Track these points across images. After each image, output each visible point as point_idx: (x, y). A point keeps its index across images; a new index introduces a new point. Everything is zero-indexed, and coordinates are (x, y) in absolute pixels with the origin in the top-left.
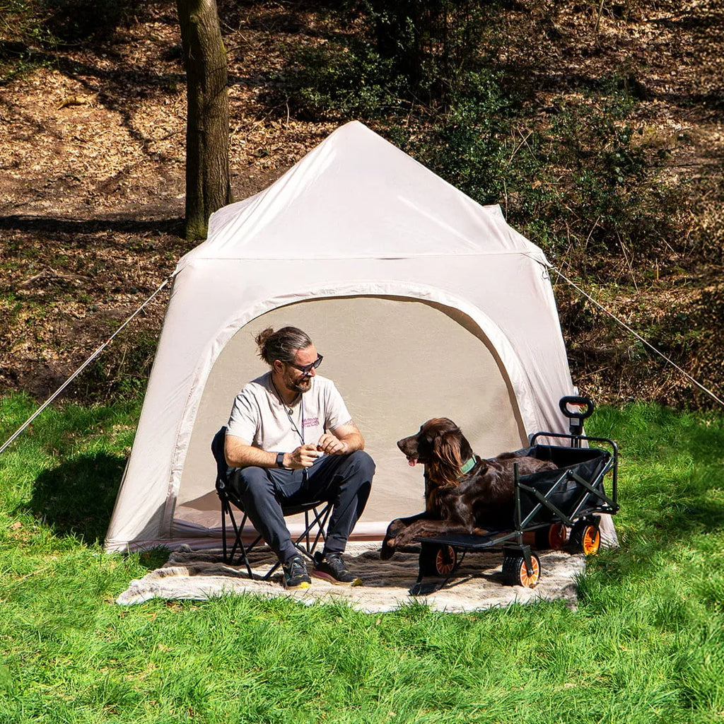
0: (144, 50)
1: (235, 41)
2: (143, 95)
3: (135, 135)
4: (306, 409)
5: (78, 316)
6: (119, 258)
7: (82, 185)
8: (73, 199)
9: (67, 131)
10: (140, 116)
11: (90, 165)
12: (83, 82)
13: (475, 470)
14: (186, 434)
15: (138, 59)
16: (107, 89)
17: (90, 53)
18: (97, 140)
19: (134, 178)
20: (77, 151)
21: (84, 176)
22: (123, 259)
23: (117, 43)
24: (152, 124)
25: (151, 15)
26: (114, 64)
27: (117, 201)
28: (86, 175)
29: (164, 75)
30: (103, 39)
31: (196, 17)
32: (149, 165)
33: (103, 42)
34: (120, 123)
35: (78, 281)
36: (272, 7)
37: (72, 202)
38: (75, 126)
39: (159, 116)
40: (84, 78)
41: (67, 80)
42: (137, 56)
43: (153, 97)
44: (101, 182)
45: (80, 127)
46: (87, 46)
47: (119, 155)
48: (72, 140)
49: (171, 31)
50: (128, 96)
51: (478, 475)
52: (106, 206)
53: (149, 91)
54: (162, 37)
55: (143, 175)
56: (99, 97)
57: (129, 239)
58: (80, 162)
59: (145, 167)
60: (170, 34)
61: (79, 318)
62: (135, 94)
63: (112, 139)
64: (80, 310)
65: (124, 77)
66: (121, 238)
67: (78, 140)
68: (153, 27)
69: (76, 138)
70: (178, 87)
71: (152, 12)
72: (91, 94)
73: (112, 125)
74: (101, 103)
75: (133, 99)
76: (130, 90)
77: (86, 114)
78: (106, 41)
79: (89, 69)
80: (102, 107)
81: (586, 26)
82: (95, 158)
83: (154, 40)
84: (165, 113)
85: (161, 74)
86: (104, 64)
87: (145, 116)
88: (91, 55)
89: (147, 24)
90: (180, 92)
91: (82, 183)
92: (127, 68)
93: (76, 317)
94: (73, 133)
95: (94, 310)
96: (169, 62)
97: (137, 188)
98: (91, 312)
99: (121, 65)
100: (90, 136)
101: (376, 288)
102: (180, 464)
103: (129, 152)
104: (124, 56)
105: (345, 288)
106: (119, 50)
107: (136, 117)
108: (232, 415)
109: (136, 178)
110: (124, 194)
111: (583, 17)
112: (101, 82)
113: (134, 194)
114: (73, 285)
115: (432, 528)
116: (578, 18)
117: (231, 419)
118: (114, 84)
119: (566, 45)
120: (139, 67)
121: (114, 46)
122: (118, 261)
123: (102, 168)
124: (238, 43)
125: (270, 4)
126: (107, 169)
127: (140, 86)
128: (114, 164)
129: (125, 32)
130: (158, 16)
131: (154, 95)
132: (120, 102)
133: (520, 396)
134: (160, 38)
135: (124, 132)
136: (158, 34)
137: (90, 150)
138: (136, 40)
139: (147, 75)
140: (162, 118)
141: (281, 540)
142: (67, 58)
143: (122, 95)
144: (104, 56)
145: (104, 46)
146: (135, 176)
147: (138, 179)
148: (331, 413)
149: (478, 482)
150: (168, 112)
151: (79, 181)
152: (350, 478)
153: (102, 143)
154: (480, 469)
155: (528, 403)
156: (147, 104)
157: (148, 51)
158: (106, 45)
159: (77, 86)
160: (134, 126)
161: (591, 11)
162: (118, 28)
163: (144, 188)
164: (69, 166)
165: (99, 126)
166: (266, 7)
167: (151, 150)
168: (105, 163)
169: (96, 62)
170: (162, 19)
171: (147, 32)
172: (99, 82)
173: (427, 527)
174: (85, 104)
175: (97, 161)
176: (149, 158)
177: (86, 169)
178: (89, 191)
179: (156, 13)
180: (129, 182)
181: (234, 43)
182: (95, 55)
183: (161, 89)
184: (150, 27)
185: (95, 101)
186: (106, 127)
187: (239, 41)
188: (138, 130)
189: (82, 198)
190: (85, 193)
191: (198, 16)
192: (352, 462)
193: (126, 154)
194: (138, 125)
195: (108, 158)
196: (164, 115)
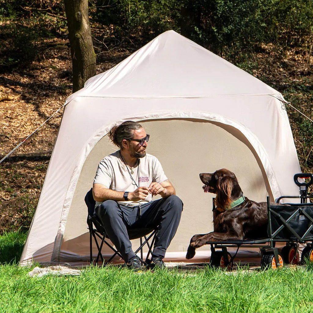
0: (48, 73)
1: (101, 68)
2: (47, 96)
3: (41, 115)
4: (141, 172)
5: (5, 199)
6: (30, 173)
7: (10, 141)
8: (4, 148)
9: (2, 114)
10: (45, 106)
11: (15, 130)
12: (12, 89)
13: (244, 204)
14: (69, 199)
15: (44, 77)
16: (26, 93)
17: (17, 75)
18: (19, 117)
19: (40, 137)
20: (8, 123)
21: (11, 136)
22: (33, 174)
23: (33, 69)
24: (52, 110)
25: (53, 55)
26: (31, 80)
27: (30, 149)
28: (12, 135)
29: (59, 86)
30: (25, 67)
31: (78, 35)
32: (49, 130)
33: (25, 69)
34: (33, 109)
35: (5, 182)
36: (122, 51)
37: (3, 149)
38: (7, 111)
39: (56, 106)
40: (13, 87)
41: (3, 88)
42: (44, 76)
43: (52, 96)
44: (21, 139)
45: (10, 112)
46: (16, 71)
47: (32, 125)
48: (5, 118)
49: (64, 63)
50: (38, 96)
51: (246, 207)
52: (24, 151)
53: (50, 94)
54: (58, 67)
55: (46, 135)
56: (22, 97)
57: (36, 165)
58: (9, 129)
59: (47, 131)
60: (63, 65)
61: (5, 200)
62: (42, 95)
63: (28, 117)
64: (7, 196)
65: (36, 87)
66: (31, 164)
67: (8, 118)
68: (53, 61)
69: (7, 117)
70: (67, 91)
71: (53, 54)
72: (17, 95)
73: (29, 110)
74: (22, 100)
75: (41, 97)
76: (40, 93)
77: (13, 105)
78: (26, 68)
79: (16, 82)
80: (23, 101)
81: (302, 61)
82: (18, 127)
83: (54, 68)
84: (59, 104)
85: (58, 85)
86: (25, 80)
87: (47, 106)
88: (17, 76)
89: (50, 60)
90: (68, 94)
91: (10, 139)
92: (38, 82)
93: (4, 199)
94: (6, 115)
95: (15, 196)
96: (62, 79)
97: (42, 141)
98: (13, 197)
99: (35, 81)
100: (16, 116)
101: (184, 114)
102: (65, 217)
103: (38, 124)
104: (36, 76)
105: (165, 114)
106: (34, 73)
107: (43, 107)
108: (97, 173)
109: (41, 136)
110: (34, 145)
111: (301, 56)
112: (23, 89)
113: (40, 145)
114: (3, 184)
115: (218, 237)
116: (297, 57)
117: (97, 175)
118: (30, 90)
119: (291, 70)
120: (45, 82)
121: (31, 71)
122: (30, 175)
123: (22, 132)
124: (102, 69)
125: (121, 50)
126: (24, 132)
127: (45, 91)
128: (29, 130)
129: (37, 64)
130: (57, 56)
131: (53, 96)
132: (34, 99)
133: (270, 176)
134: (57, 67)
135: (36, 114)
136: (56, 65)
137: (15, 123)
138: (44, 68)
139: (49, 86)
140: (58, 107)
141: (126, 247)
142: (4, 77)
143: (35, 95)
144: (25, 76)
145: (25, 71)
146: (41, 135)
147: (43, 137)
148: (156, 175)
149: (246, 211)
150: (61, 104)
151: (8, 138)
152: (168, 211)
153: (22, 119)
154: (247, 204)
155: (274, 181)
156: (49, 100)
157: (50, 73)
158: (26, 70)
159: (9, 91)
160: (41, 111)
161: (305, 53)
162: (33, 62)
163: (46, 142)
164: (3, 131)
165: (21, 111)
166: (119, 51)
167: (51, 123)
168: (24, 129)
169: (20, 79)
170: (59, 57)
171: (50, 64)
172: (21, 89)
173: (215, 236)
174: (13, 100)
175: (19, 128)
176: (49, 126)
177: (13, 132)
178: (14, 144)
179: (56, 54)
180: (37, 139)
181: (100, 69)
182: (20, 76)
183: (57, 93)
184: (52, 61)
185: (19, 99)
186: (25, 112)
187: (103, 68)
188: (43, 113)
189: (9, 147)
190: (11, 145)
191: (79, 34)
192: (169, 201)
193: (36, 125)
194: (43, 111)
195: (25, 127)
196: (59, 105)
